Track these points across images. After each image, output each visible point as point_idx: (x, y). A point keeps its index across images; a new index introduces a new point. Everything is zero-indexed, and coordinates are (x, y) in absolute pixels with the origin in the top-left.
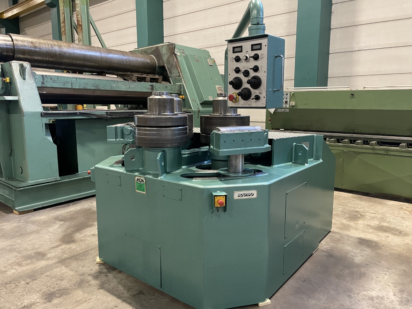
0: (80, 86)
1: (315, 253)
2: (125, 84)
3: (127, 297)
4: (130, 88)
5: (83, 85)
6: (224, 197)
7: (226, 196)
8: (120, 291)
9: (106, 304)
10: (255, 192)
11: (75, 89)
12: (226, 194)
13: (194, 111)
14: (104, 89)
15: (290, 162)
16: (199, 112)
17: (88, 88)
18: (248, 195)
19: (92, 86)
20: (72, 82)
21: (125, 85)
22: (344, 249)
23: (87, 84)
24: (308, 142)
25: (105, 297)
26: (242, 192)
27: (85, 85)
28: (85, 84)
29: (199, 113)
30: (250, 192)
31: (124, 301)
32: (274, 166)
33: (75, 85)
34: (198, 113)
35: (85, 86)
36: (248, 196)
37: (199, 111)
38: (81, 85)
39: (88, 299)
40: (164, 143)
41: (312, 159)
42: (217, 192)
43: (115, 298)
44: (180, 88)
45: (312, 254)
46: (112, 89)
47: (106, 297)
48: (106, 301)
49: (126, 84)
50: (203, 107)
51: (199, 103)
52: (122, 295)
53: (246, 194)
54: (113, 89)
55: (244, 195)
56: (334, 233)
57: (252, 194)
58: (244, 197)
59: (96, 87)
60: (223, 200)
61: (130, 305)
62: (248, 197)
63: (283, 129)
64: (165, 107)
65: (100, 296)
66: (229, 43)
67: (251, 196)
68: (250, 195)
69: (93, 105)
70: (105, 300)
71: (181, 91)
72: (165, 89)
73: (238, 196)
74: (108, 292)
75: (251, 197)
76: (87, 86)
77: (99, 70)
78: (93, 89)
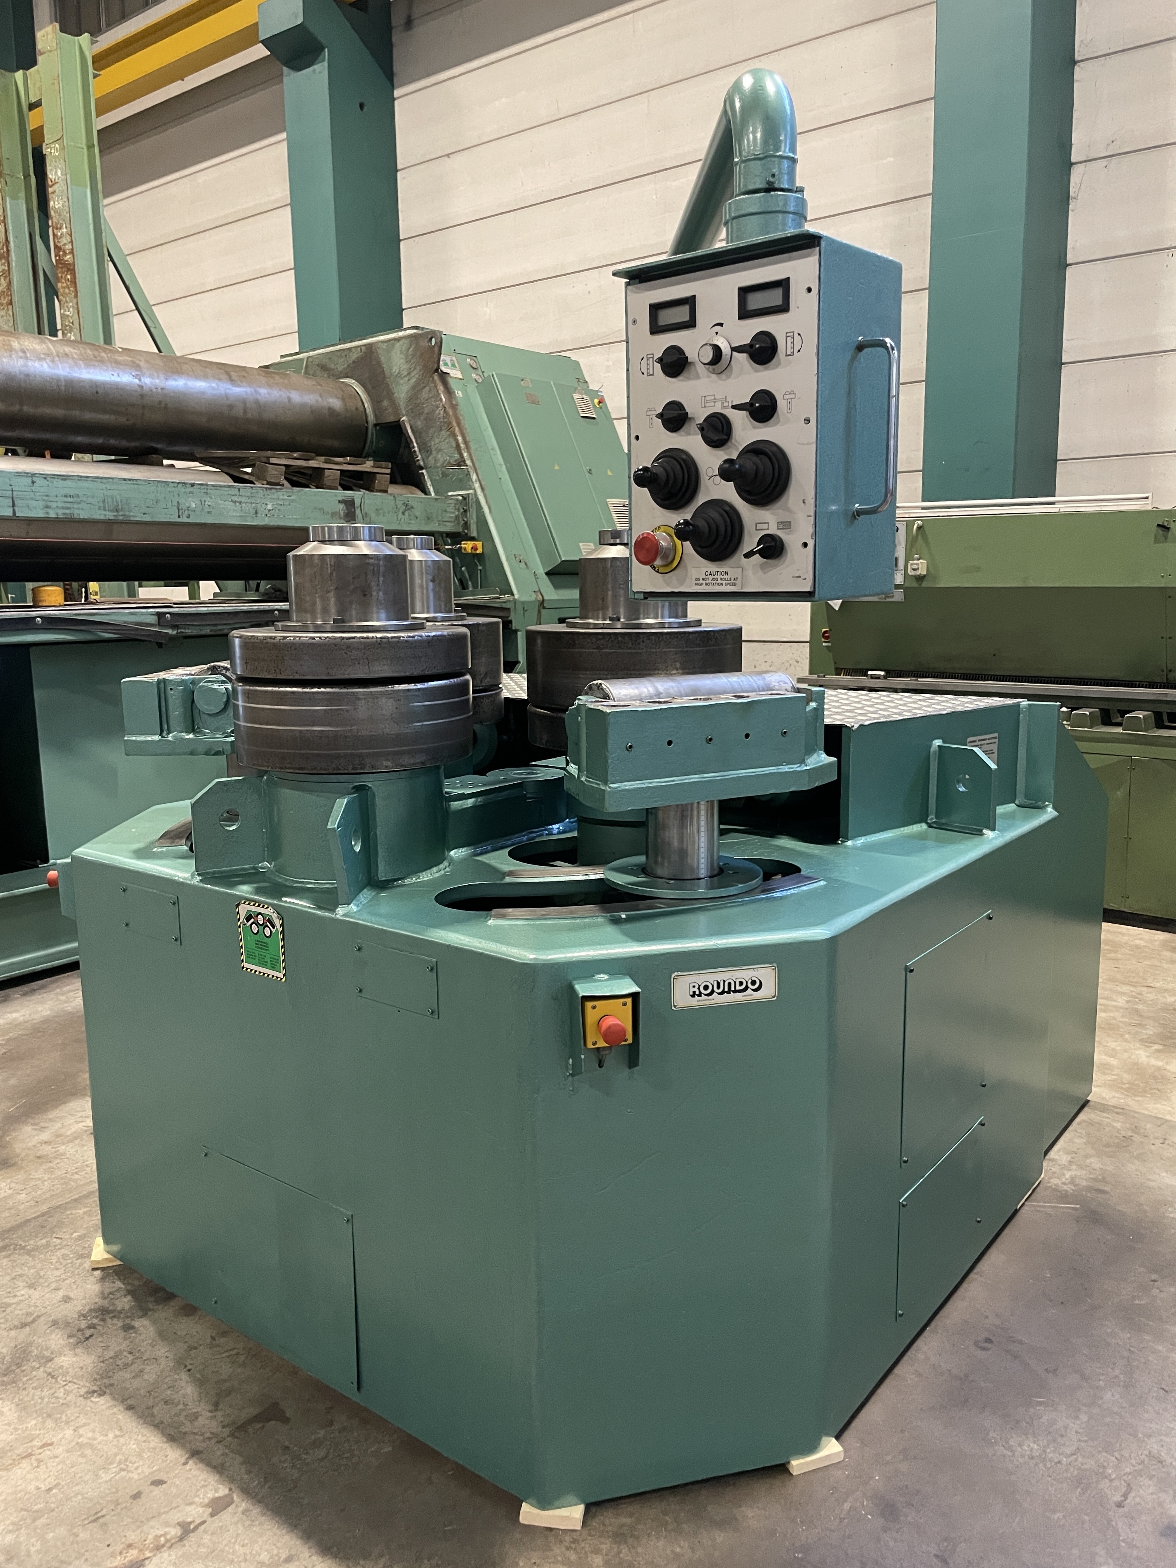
0: (47, 507)
1: (1026, 1203)
2: (235, 498)
3: (208, 1435)
4: (256, 513)
5: (61, 505)
6: (625, 1004)
7: (635, 996)
8: (181, 1406)
9: (114, 1468)
10: (767, 975)
11: (29, 521)
12: (635, 989)
13: (523, 603)
14: (148, 518)
15: (920, 822)
16: (544, 608)
17: (83, 515)
18: (738, 988)
19: (99, 509)
20: (15, 493)
21: (235, 502)
22: (1151, 1184)
23: (78, 500)
24: (996, 735)
25: (111, 1436)
26: (710, 977)
27: (68, 505)
28: (69, 499)
29: (543, 611)
30: (745, 974)
31: (195, 1454)
32: (849, 843)
33: (28, 506)
34: (539, 611)
35: (68, 508)
36: (735, 991)
37: (542, 604)
38: (54, 505)
39: (37, 1443)
40: (360, 756)
41: (1012, 807)
42: (597, 977)
43: (155, 1440)
44: (465, 511)
45: (1016, 1211)
46: (184, 519)
47: (116, 1436)
48: (116, 1455)
49: (240, 499)
50: (556, 586)
51: (541, 571)
52: (188, 1424)
53: (730, 984)
54: (188, 517)
55: (718, 987)
56: (1104, 1108)
57: (754, 983)
58: (717, 999)
59: (117, 511)
60: (621, 1016)
61: (217, 1477)
62: (739, 997)
63: (882, 673)
64: (365, 593)
65: (93, 1431)
66: (629, 287)
67: (749, 991)
68: (747, 988)
69: (125, 584)
70: (115, 1450)
71: (466, 523)
72: (403, 513)
73: (693, 995)
74: (130, 1408)
75: (750, 996)
76: (76, 506)
77: (133, 444)
78: (102, 517)
